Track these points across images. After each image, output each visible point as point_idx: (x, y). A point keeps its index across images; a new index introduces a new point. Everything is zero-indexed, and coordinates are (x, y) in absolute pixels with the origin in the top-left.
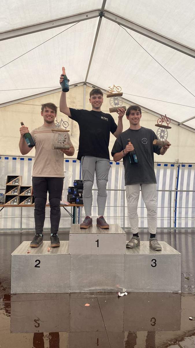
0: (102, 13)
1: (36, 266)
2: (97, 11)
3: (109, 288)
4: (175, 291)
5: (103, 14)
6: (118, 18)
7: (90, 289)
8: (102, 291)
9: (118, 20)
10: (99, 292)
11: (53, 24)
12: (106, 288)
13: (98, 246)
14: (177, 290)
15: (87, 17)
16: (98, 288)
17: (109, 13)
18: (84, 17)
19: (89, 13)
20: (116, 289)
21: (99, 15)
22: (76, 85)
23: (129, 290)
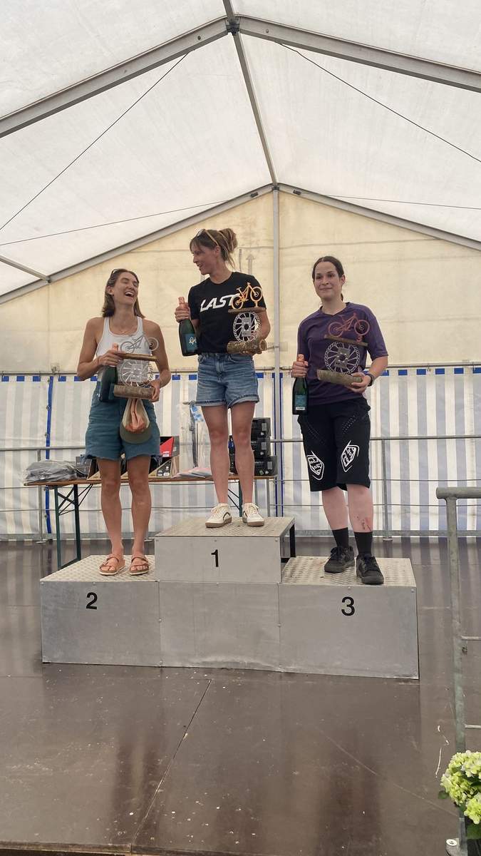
0: (233, 25)
1: (89, 606)
2: (221, 23)
3: (246, 660)
4: (404, 676)
5: (236, 27)
6: (272, 27)
7: (205, 660)
8: (229, 666)
9: (273, 33)
10: (223, 668)
11: (126, 71)
12: (238, 659)
13: (217, 565)
14: (407, 673)
15: (201, 41)
16: (221, 658)
17: (250, 22)
18: (194, 42)
19: (203, 31)
20: (261, 663)
21: (228, 30)
22: (254, 194)
23: (291, 668)
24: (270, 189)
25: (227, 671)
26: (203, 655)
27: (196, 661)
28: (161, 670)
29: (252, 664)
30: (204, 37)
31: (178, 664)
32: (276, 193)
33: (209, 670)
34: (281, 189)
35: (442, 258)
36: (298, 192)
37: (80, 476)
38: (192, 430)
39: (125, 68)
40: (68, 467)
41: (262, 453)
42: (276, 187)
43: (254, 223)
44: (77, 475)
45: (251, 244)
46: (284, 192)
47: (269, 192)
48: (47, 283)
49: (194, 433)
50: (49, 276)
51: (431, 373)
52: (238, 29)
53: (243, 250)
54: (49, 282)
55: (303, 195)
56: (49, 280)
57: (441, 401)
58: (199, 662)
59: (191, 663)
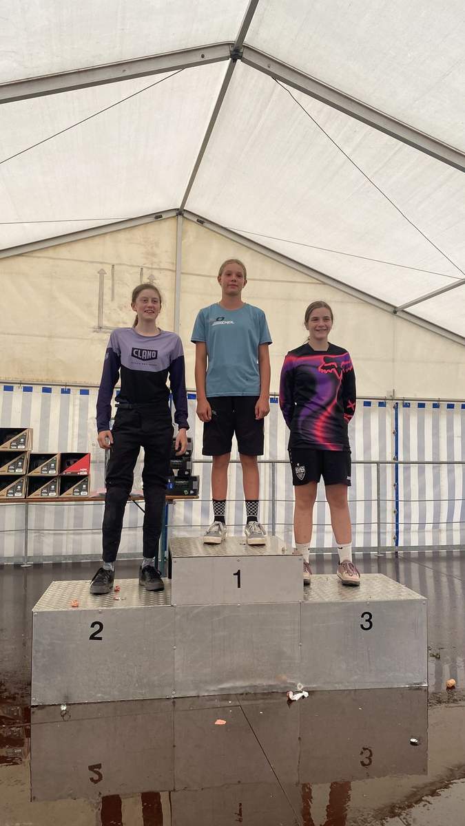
0: (237, 52)
1: (92, 637)
2: (225, 47)
3: (265, 683)
4: (415, 684)
6: (274, 63)
7: (221, 687)
8: (248, 690)
9: (273, 69)
11: (124, 71)
12: (257, 682)
13: (239, 587)
14: (418, 681)
15: (204, 59)
16: (239, 684)
17: (253, 53)
18: (197, 58)
19: (207, 50)
21: (229, 56)
22: (158, 216)
23: (312, 686)
24: (174, 214)
25: (245, 695)
26: (220, 681)
27: (213, 689)
28: (174, 702)
29: (270, 686)
30: (208, 56)
31: (193, 693)
32: (180, 218)
33: (226, 697)
34: (186, 215)
36: (201, 221)
39: (125, 67)
42: (181, 213)
43: (157, 244)
45: (152, 264)
46: (188, 219)
47: (174, 217)
52: (239, 57)
53: (144, 270)
55: (206, 224)
58: (216, 689)
59: (207, 691)
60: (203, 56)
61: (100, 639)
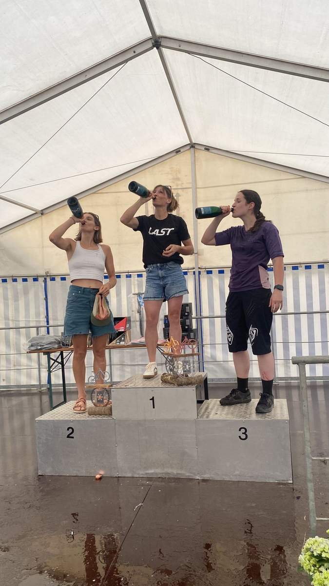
0: (157, 42)
1: (68, 437)
2: (149, 41)
3: (175, 471)
4: (283, 481)
5: (159, 43)
6: (183, 43)
7: (147, 472)
8: (164, 476)
9: (184, 47)
10: (159, 477)
11: (86, 76)
12: (170, 471)
13: (154, 407)
14: (285, 479)
15: (136, 54)
16: (159, 471)
17: (168, 40)
18: (132, 54)
19: (137, 47)
20: (186, 474)
21: (154, 46)
22: (178, 151)
23: (206, 476)
24: (188, 147)
25: (162, 479)
26: (146, 468)
27: (141, 473)
28: (118, 480)
29: (179, 474)
30: (138, 51)
31: (129, 475)
32: (192, 149)
33: (149, 479)
34: (196, 146)
35: (307, 190)
36: (207, 149)
37: (64, 345)
38: (139, 312)
39: (86, 74)
40: (56, 340)
41: (186, 327)
42: (192, 146)
43: (179, 172)
44: (62, 345)
45: (177, 185)
46: (198, 149)
47: (188, 150)
48: (41, 215)
49: (140, 314)
50: (42, 210)
51: (302, 269)
52: (160, 45)
54: (42, 214)
55: (211, 150)
56: (42, 213)
57: (309, 287)
58: (143, 473)
59: (138, 474)
60: (134, 52)
61: (73, 437)
